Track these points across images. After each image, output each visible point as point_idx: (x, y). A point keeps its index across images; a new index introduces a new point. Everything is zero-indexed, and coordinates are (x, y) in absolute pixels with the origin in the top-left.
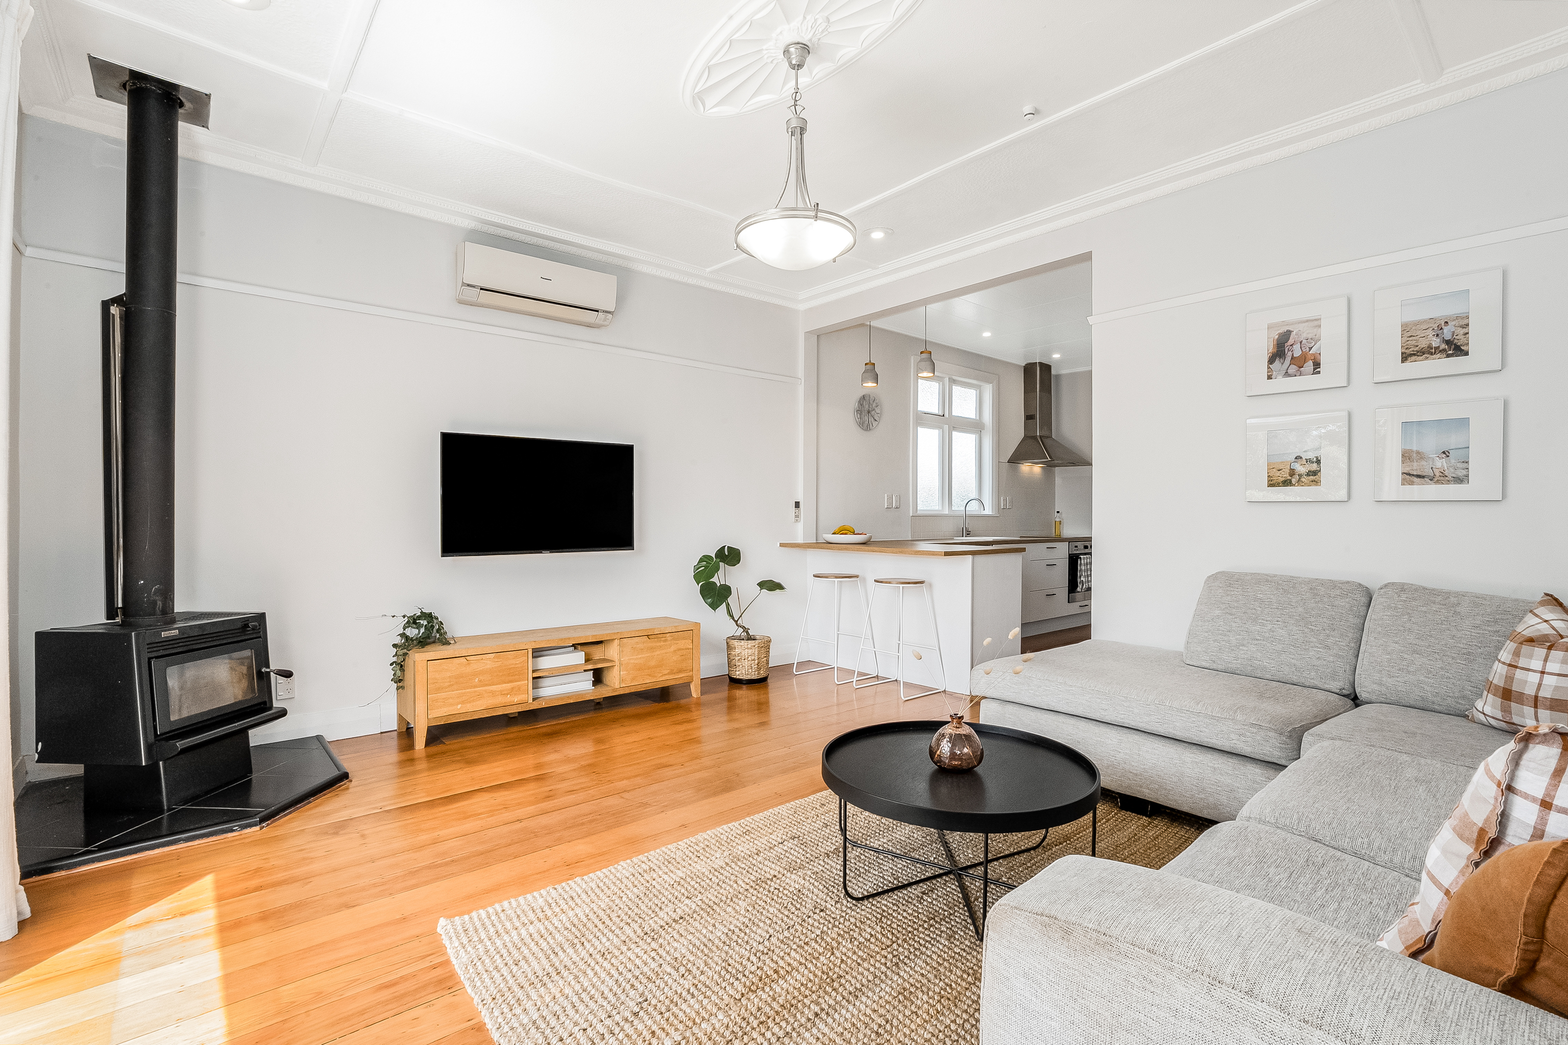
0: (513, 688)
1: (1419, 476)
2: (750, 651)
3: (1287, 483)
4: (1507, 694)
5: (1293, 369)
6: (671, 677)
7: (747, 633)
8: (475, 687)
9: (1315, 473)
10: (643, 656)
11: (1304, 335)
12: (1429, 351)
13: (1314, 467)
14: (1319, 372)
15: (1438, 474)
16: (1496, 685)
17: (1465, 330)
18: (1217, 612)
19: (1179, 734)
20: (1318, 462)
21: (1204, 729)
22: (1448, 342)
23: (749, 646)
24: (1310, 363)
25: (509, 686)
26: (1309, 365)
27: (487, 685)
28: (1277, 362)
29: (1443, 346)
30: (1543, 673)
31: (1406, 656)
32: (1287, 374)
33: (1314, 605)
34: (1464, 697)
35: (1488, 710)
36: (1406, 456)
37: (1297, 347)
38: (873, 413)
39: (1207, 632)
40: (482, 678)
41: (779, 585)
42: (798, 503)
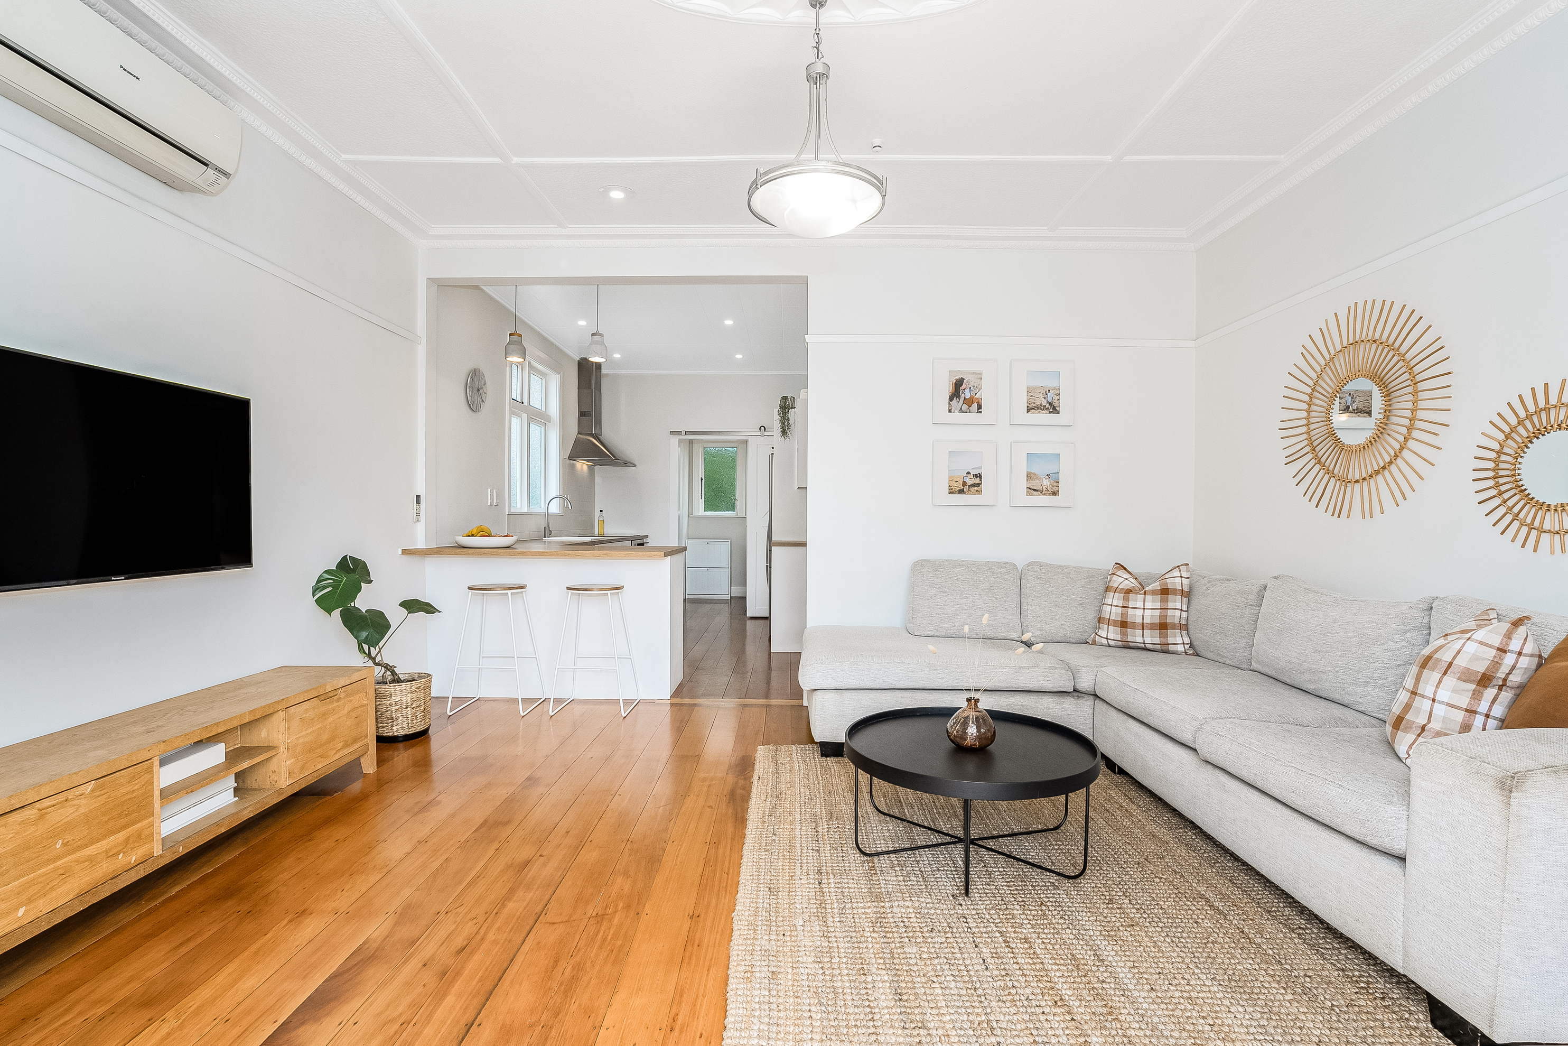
0: (128, 839)
1: (1035, 490)
2: (414, 695)
3: (961, 492)
4: (1124, 624)
5: (965, 407)
6: (346, 751)
7: (393, 673)
8: (58, 858)
9: (978, 485)
10: (314, 728)
11: (972, 384)
12: (1040, 408)
13: (977, 481)
14: (981, 412)
15: (1044, 489)
16: (1114, 620)
17: (1058, 397)
18: (934, 591)
19: (1002, 685)
20: (980, 477)
21: (1021, 678)
22: (1050, 404)
23: (413, 688)
24: (976, 404)
25: (120, 836)
26: (975, 406)
27: (80, 848)
28: (955, 400)
29: (1048, 406)
30: (1144, 609)
31: (1053, 609)
32: (961, 410)
33: (994, 580)
34: (1085, 631)
35: (1111, 636)
36: (1030, 476)
37: (967, 391)
38: (481, 391)
39: (929, 608)
40: (68, 837)
41: (428, 604)
42: (418, 497)
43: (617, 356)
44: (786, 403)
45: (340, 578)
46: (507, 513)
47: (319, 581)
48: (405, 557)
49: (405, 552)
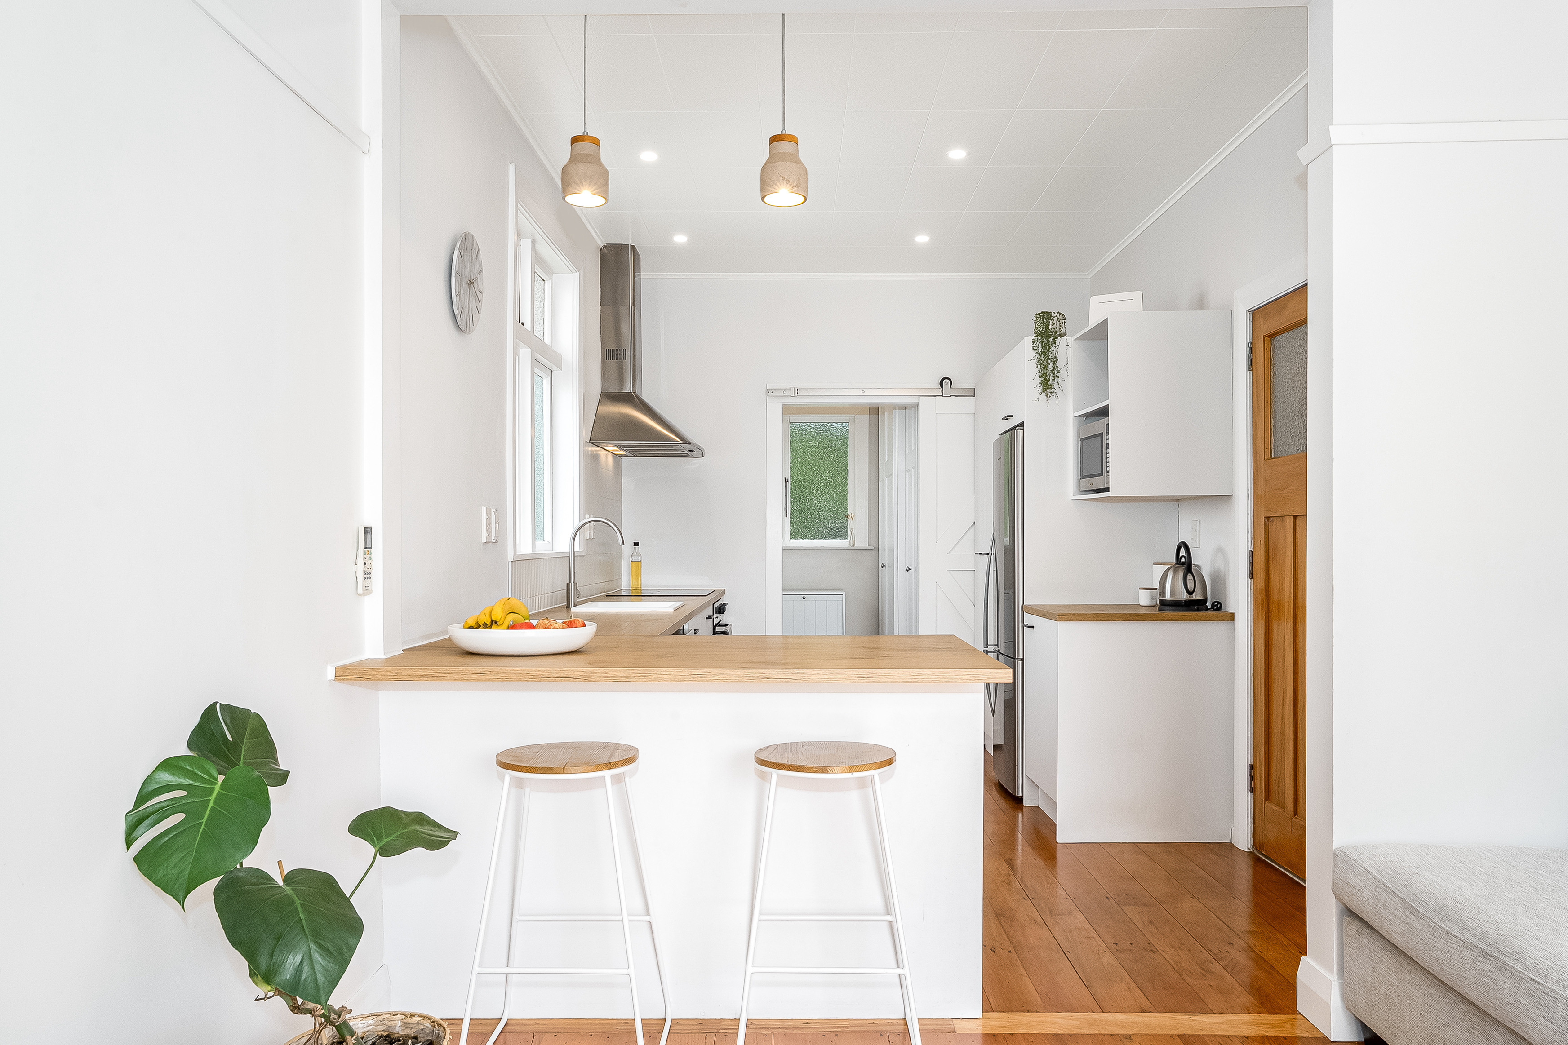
38: (474, 284)
41: (421, 818)
42: (367, 531)
43: (680, 239)
44: (1047, 327)
45: (202, 780)
46: (511, 557)
47: (142, 798)
48: (343, 686)
49: (345, 674)
